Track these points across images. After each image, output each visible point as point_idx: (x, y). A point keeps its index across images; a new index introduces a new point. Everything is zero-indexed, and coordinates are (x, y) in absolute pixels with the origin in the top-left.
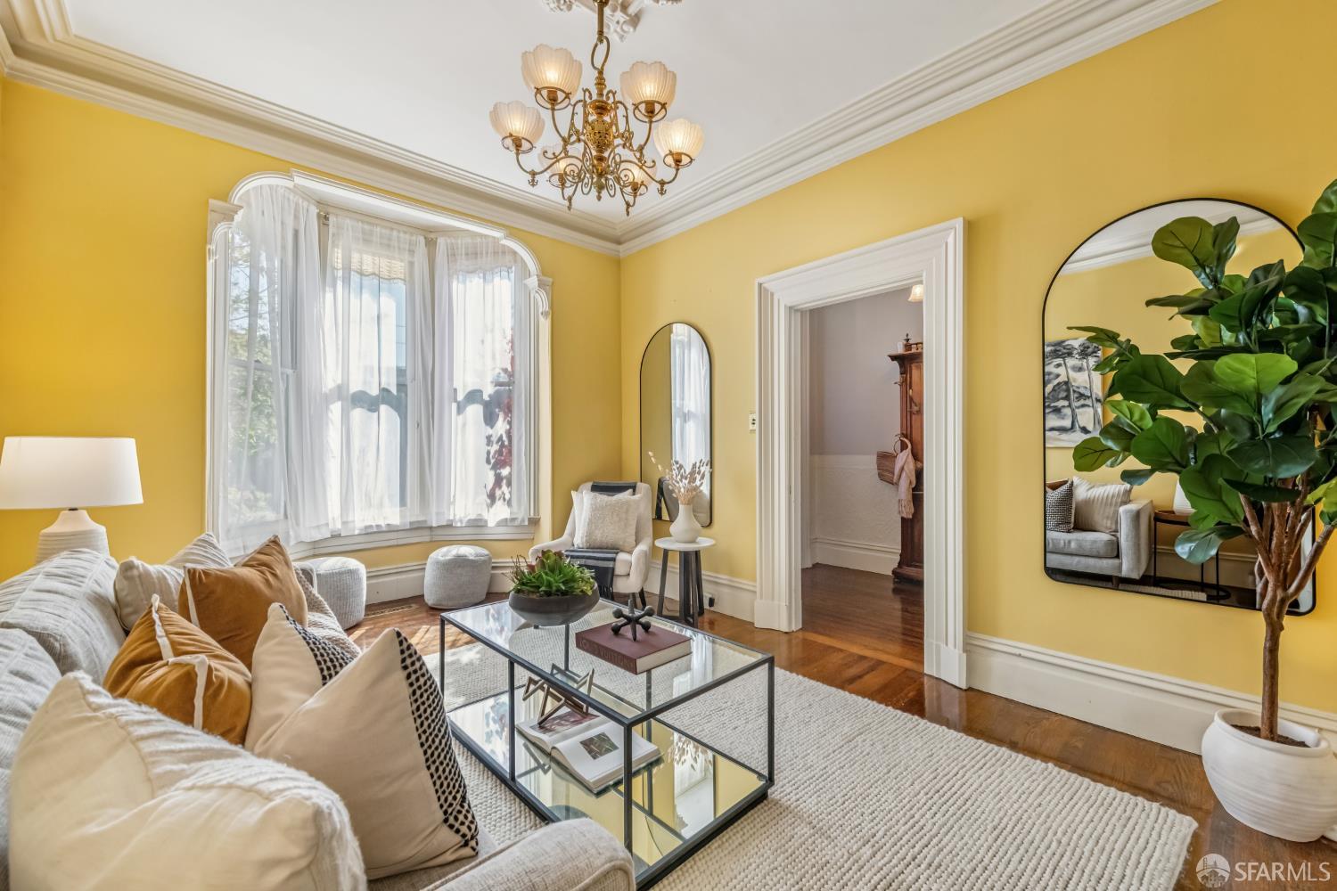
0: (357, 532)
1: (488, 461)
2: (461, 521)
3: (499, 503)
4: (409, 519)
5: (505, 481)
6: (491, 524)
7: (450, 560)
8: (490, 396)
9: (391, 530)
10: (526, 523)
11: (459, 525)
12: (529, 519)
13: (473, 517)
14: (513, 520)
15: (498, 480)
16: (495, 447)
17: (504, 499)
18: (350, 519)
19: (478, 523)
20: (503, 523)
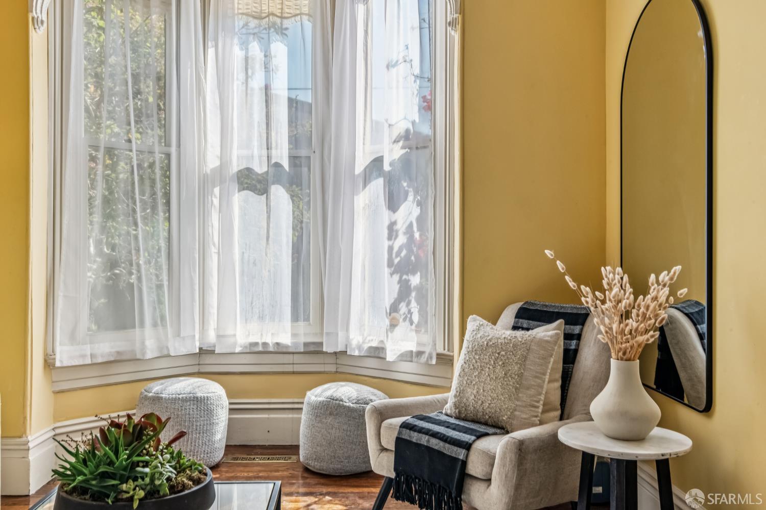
0: (238, 350)
1: (390, 264)
2: (359, 348)
3: (403, 328)
4: (303, 339)
5: (413, 294)
6: (390, 357)
7: (321, 403)
8: (391, 164)
9: (281, 351)
10: (434, 362)
11: (356, 353)
12: (438, 355)
13: (374, 344)
14: (420, 353)
15: (404, 291)
16: (401, 240)
17: (412, 323)
18: (230, 332)
19: (377, 353)
20: (409, 356)
